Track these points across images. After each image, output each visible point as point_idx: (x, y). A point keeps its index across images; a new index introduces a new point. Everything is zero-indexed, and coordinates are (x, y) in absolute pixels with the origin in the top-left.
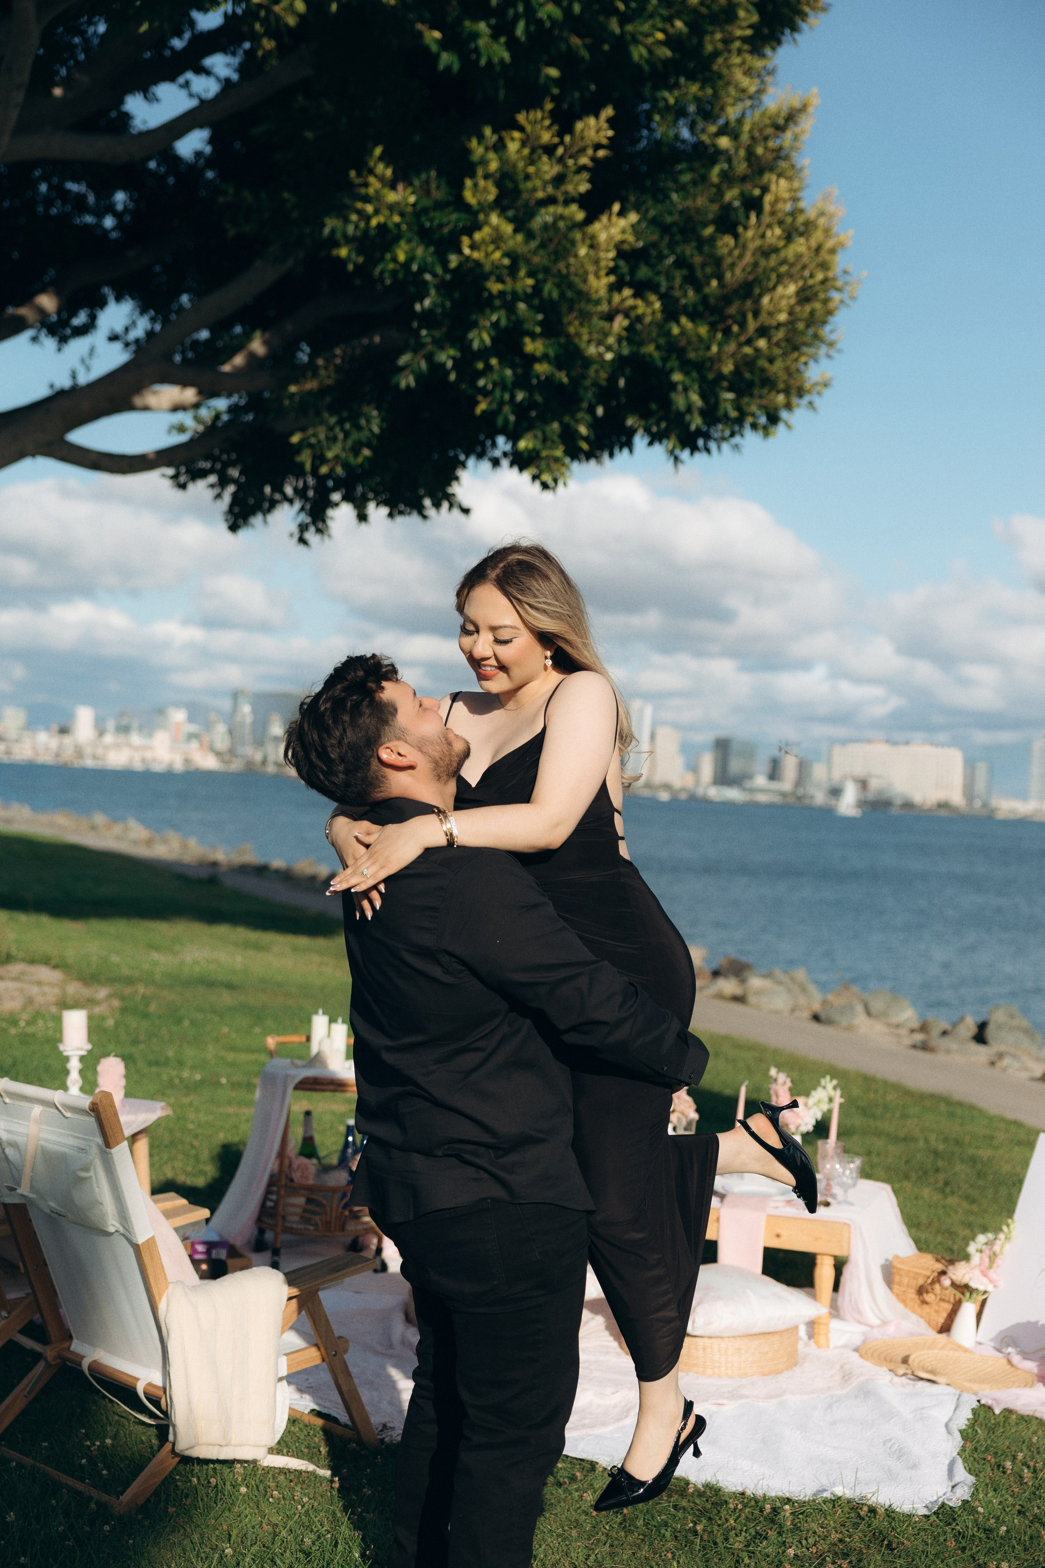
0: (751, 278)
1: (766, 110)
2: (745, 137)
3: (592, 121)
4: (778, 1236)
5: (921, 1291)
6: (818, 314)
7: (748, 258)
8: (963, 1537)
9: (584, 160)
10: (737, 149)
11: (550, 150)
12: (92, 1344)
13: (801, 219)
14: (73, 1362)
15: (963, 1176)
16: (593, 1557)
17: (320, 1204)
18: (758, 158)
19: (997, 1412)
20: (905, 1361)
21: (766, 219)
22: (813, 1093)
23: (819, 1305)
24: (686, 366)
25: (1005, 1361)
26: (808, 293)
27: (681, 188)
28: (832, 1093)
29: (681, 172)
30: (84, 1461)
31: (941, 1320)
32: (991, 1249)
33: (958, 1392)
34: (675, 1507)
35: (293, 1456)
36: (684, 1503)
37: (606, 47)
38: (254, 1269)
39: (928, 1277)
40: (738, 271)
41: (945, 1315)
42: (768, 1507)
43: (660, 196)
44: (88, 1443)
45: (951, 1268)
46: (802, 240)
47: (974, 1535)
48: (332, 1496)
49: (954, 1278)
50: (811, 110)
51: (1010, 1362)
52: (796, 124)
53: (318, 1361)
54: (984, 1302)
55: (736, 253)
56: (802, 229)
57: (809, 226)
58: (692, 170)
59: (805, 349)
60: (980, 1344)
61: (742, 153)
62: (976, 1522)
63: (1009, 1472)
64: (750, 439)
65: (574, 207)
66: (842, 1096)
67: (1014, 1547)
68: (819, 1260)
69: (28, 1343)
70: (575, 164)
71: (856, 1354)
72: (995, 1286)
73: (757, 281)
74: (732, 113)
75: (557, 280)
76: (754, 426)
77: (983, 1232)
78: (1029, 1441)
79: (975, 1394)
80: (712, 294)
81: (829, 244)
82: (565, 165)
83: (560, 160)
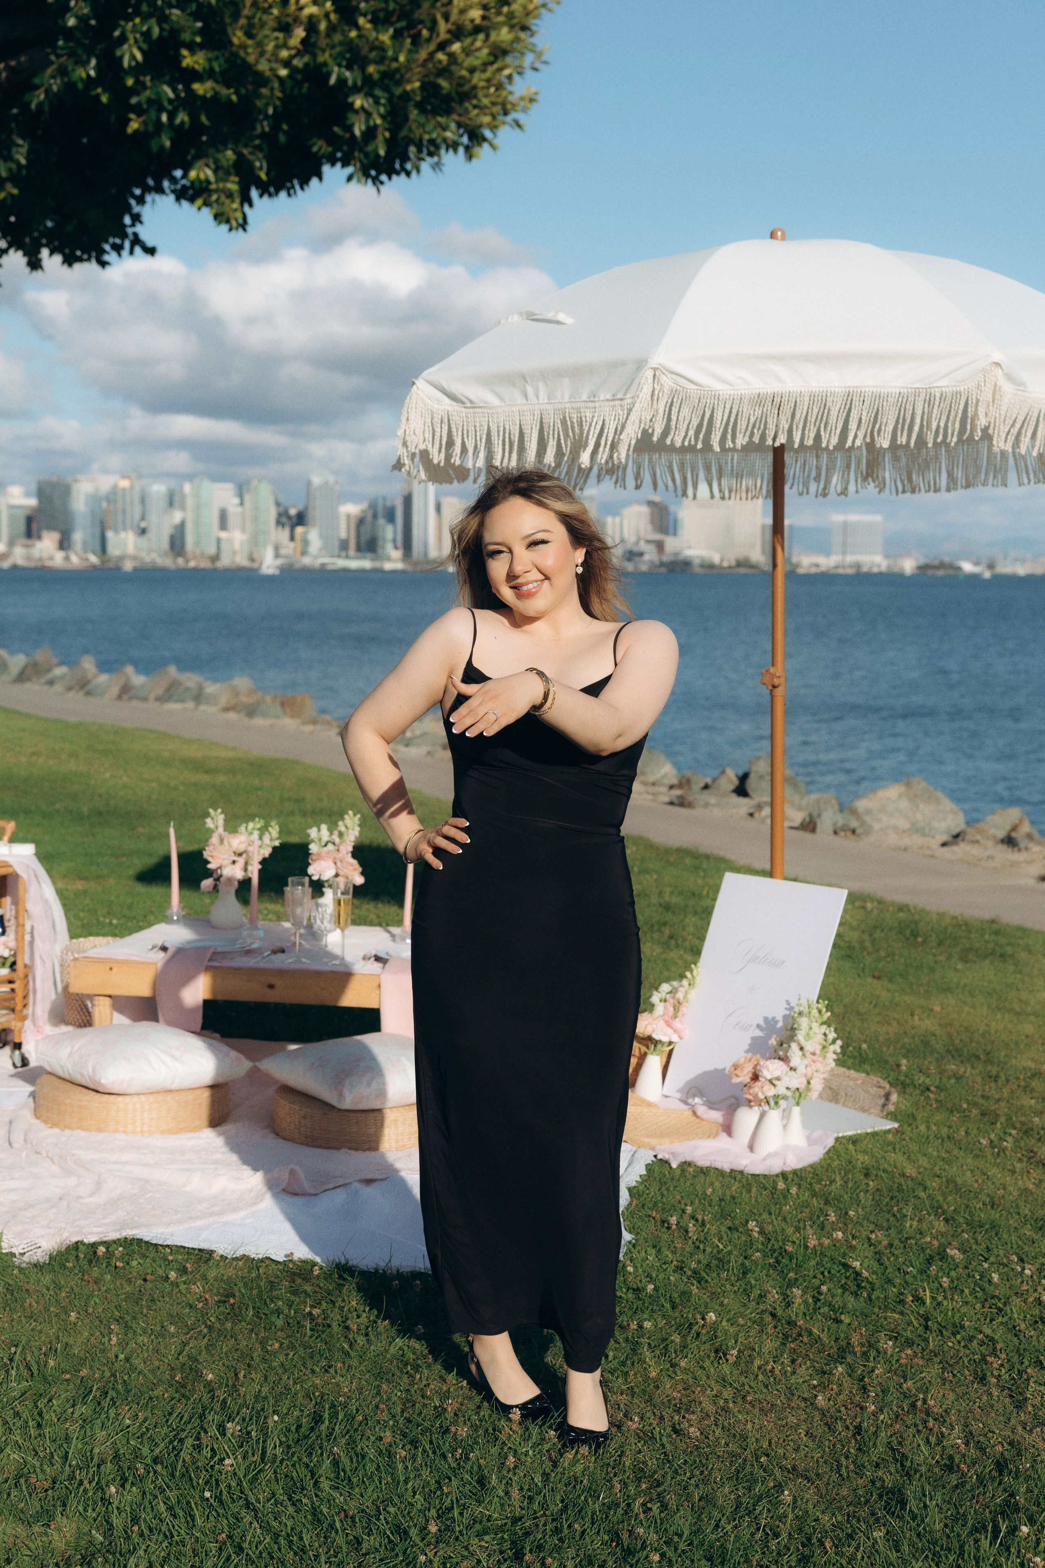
19: (674, 1165)
25: (690, 1112)
32: (676, 998)
33: (635, 1148)
51: (694, 1113)
54: (670, 1054)
59: (507, 59)
60: (665, 1097)
63: (675, 1227)
64: (452, 160)
67: (662, 1305)
72: (681, 1038)
76: (453, 147)
77: (668, 980)
78: (704, 1193)
79: (653, 1149)
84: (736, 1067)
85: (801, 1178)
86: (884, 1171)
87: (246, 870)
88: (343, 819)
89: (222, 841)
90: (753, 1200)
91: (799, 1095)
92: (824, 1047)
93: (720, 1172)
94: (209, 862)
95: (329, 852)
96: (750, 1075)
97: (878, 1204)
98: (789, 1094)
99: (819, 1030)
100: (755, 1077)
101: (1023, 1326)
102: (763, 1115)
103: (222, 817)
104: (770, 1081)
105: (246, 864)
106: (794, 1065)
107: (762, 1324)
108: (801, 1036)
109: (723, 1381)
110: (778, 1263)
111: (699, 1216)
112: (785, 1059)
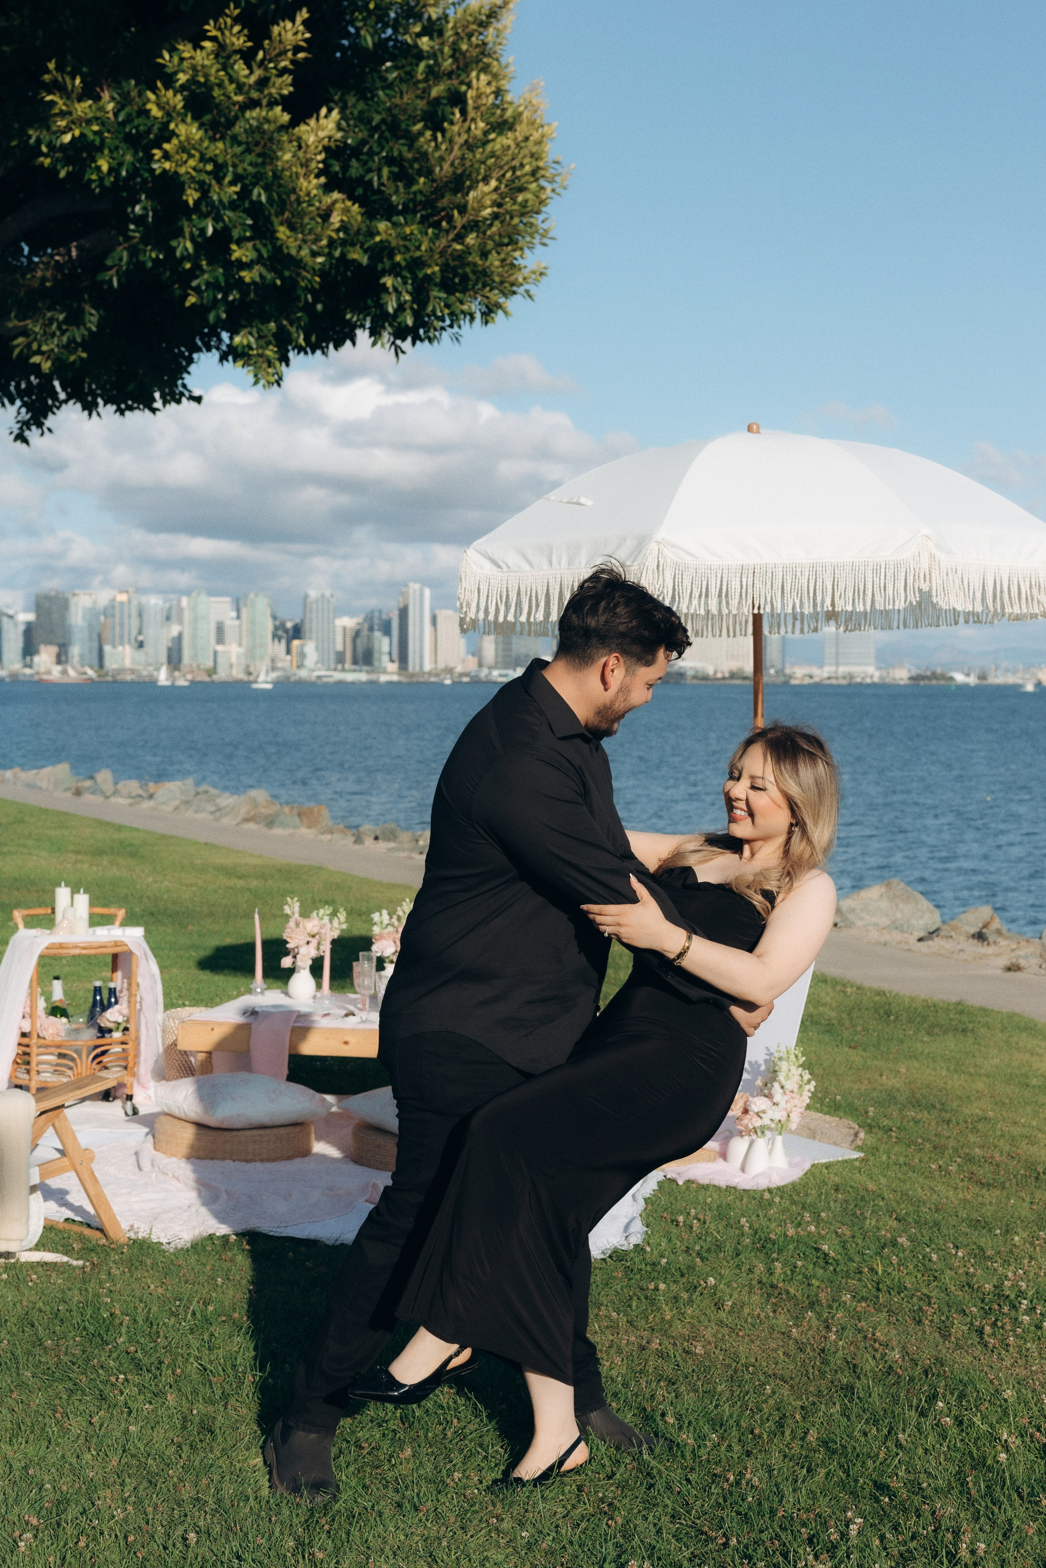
0: (459, 171)
2: (448, 34)
3: (289, 24)
6: (529, 204)
7: (456, 152)
8: (631, 1271)
9: (285, 63)
10: (441, 46)
11: (247, 55)
13: (508, 113)
17: (73, 1057)
18: (463, 54)
19: (680, 1183)
21: (471, 113)
26: (517, 183)
27: (389, 86)
29: (387, 70)
35: (49, 1251)
40: (446, 166)
43: (366, 94)
46: (509, 133)
47: (641, 1269)
48: (83, 1279)
52: (497, 19)
55: (444, 147)
56: (510, 121)
57: (515, 120)
58: (395, 67)
59: (520, 241)
61: (446, 49)
62: (642, 1258)
63: (681, 1224)
64: (469, 329)
65: (278, 109)
67: (673, 1274)
70: (277, 67)
73: (466, 175)
74: (435, 11)
75: (266, 184)
76: (472, 317)
78: (705, 1202)
80: (421, 192)
81: (536, 136)
82: (266, 69)
83: (261, 64)
85: (782, 1192)
86: (852, 1187)
87: (318, 949)
88: (401, 906)
89: (297, 925)
90: (744, 1208)
91: (781, 1127)
92: (801, 1086)
93: (717, 1188)
94: (287, 942)
95: (389, 933)
96: (741, 1110)
97: (845, 1210)
98: (773, 1125)
99: (796, 1072)
100: (746, 1111)
101: (953, 1288)
102: (752, 1143)
103: (298, 904)
104: (757, 1114)
105: (319, 944)
106: (775, 1100)
107: (751, 1287)
108: (781, 1077)
109: (721, 1323)
110: (764, 1247)
111: (701, 1217)
112: (769, 1096)
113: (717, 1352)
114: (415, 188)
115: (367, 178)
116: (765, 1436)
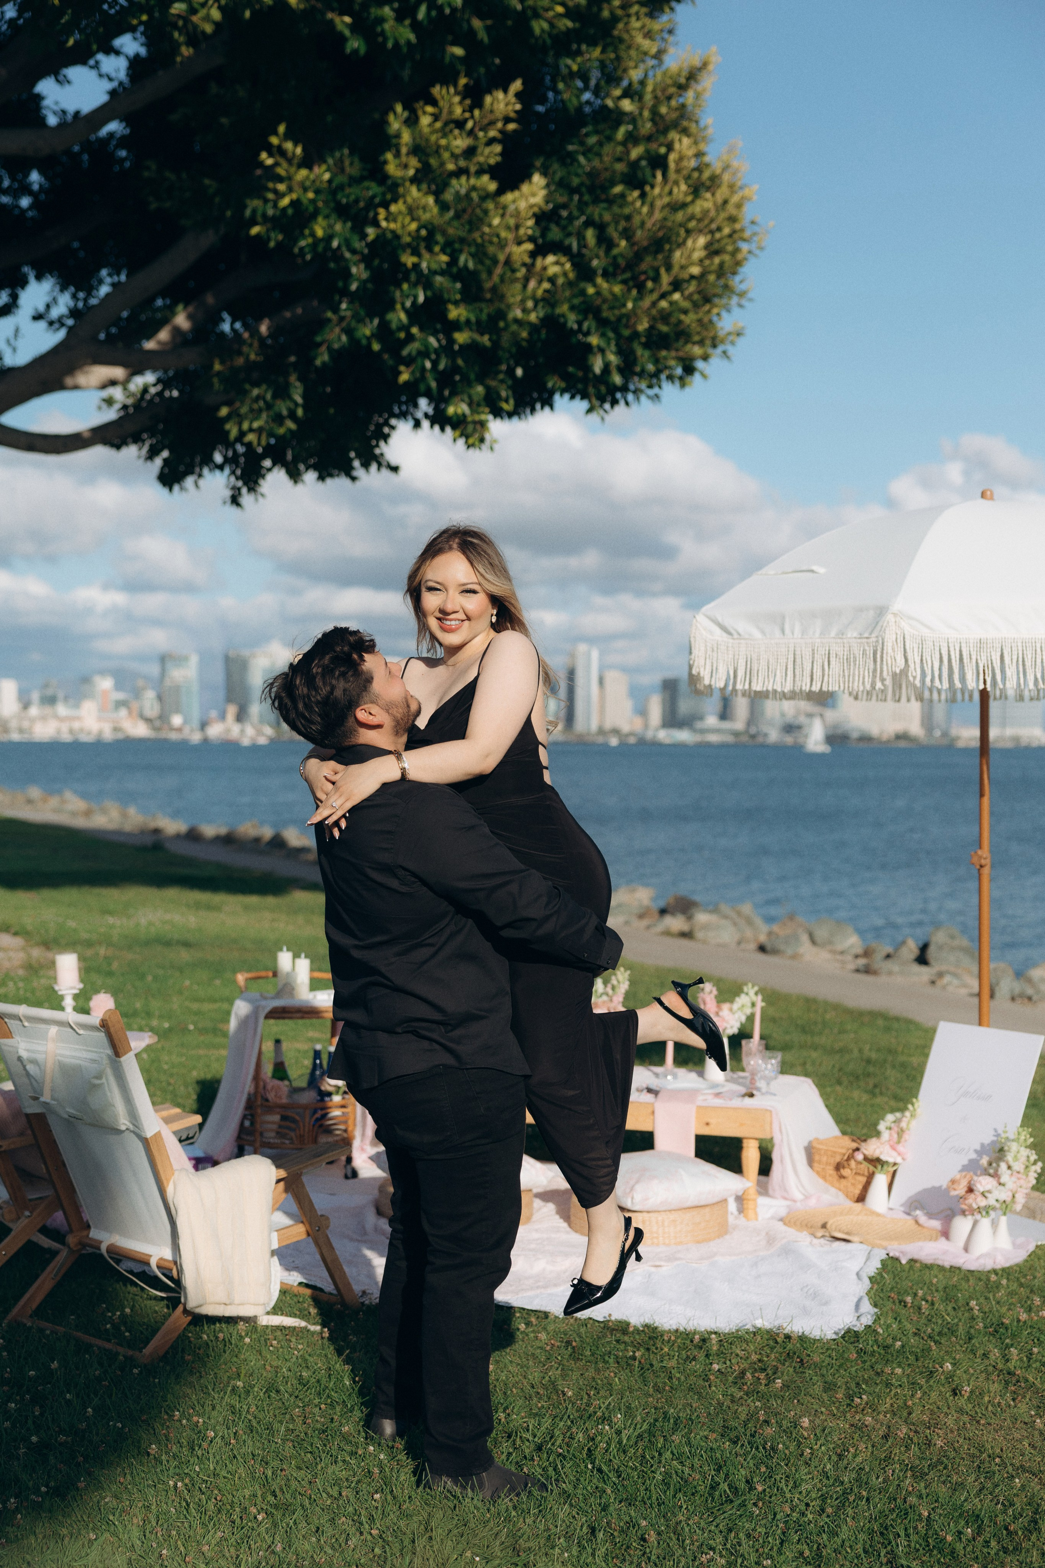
0: (661, 234)
1: (667, 70)
2: (648, 97)
3: (500, 95)
4: (707, 1124)
5: (838, 1167)
6: (727, 265)
7: (657, 216)
8: (865, 1353)
9: (492, 133)
10: (641, 109)
11: (460, 124)
12: (107, 1229)
13: (706, 175)
14: (92, 1246)
15: (892, 1079)
16: (547, 1378)
17: (294, 1121)
18: (662, 117)
19: (904, 1262)
20: (824, 1226)
21: (673, 176)
22: (737, 999)
23: (744, 1180)
24: (603, 323)
25: (913, 1222)
26: (716, 246)
27: (588, 152)
28: (754, 998)
29: (587, 135)
30: (108, 1326)
31: (857, 1191)
32: (898, 1127)
33: (870, 1248)
34: (618, 1341)
35: (287, 1315)
36: (626, 1338)
37: (509, 23)
38: (246, 1157)
39: (844, 1155)
40: (648, 228)
41: (860, 1187)
42: (697, 1337)
43: (569, 161)
44: (110, 1314)
45: (863, 1144)
46: (708, 195)
47: (874, 1351)
48: (322, 1344)
49: (866, 1152)
50: (711, 67)
51: (917, 1222)
52: (696, 81)
53: (304, 1236)
54: (894, 1173)
55: (646, 209)
56: (708, 183)
57: (714, 182)
59: (716, 300)
60: (891, 1209)
61: (646, 114)
62: (876, 1341)
63: (909, 1305)
64: (669, 390)
65: (486, 178)
66: (763, 1001)
67: (908, 1358)
68: (745, 1143)
69: (46, 1242)
70: (485, 137)
71: (781, 1223)
72: (903, 1159)
73: (666, 239)
74: (635, 75)
75: (473, 250)
76: (670, 378)
77: (893, 1111)
78: (931, 1282)
79: (885, 1249)
80: (621, 255)
81: (735, 199)
82: (476, 138)
83: (471, 133)
84: (953, 1182)
85: (1009, 1274)
90: (971, 1289)
91: (1006, 1207)
92: (1027, 1167)
93: (941, 1268)
95: (604, 1002)
96: (966, 1189)
98: (998, 1205)
99: (1023, 1153)
100: (970, 1190)
102: (975, 1223)
104: (983, 1194)
106: (1002, 1180)
107: (988, 1374)
108: (1010, 1157)
109: (961, 1411)
110: (996, 1331)
111: (929, 1298)
112: (996, 1175)
113: (961, 1440)
114: (615, 251)
115: (567, 242)
116: (1020, 1533)
